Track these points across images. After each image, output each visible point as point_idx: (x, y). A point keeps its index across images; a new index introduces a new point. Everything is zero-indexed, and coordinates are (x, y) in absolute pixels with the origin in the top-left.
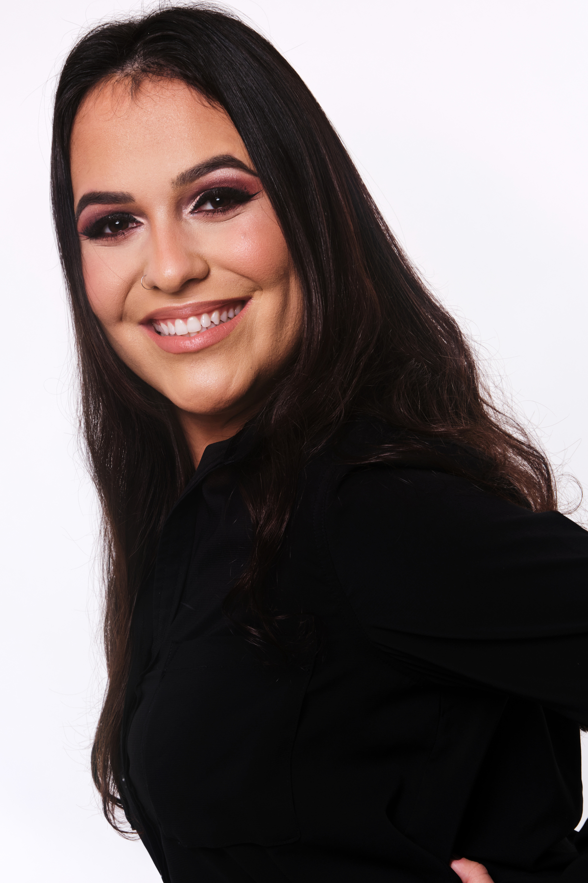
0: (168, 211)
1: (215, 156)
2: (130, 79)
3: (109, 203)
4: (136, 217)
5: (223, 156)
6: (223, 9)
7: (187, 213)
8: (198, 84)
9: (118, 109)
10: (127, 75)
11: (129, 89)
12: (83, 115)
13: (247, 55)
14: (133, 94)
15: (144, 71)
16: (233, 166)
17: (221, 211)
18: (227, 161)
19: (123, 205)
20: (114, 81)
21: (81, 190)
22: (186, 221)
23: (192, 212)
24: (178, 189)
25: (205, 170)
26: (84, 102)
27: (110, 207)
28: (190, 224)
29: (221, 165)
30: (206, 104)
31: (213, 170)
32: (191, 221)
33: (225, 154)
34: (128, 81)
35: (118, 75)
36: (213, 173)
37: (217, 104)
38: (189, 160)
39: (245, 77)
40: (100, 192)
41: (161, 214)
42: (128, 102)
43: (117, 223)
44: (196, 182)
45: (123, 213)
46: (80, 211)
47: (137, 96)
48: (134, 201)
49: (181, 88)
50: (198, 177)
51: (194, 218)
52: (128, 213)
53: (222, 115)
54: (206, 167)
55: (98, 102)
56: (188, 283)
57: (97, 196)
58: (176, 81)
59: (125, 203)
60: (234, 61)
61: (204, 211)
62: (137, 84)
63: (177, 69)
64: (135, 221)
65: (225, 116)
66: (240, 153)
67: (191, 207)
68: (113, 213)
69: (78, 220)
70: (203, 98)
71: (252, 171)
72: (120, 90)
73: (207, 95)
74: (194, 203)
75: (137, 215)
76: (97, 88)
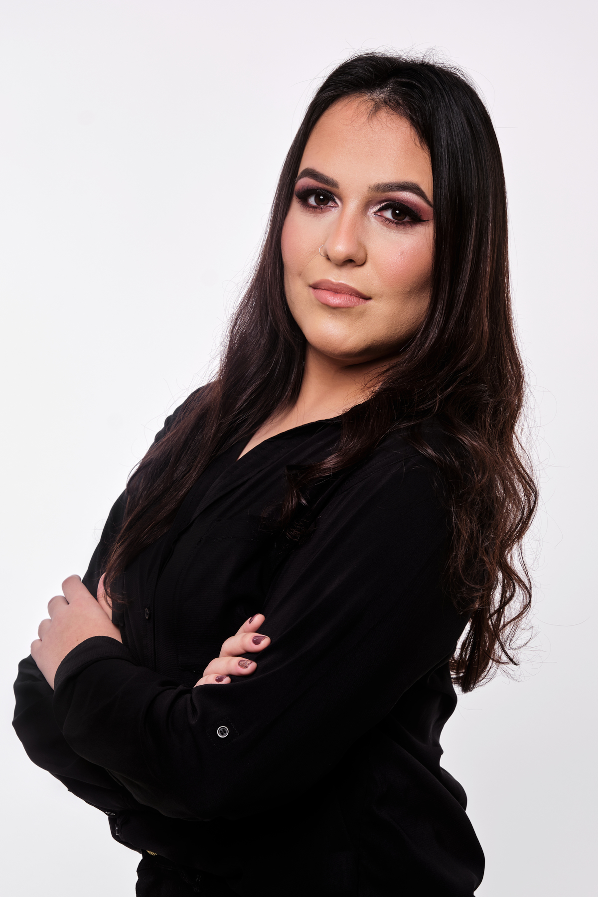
0: (359, 205)
1: (407, 181)
2: (373, 103)
3: (321, 182)
4: (336, 198)
5: (413, 183)
6: (467, 78)
7: (372, 212)
8: (418, 127)
9: (356, 120)
10: (373, 100)
11: (369, 110)
12: (331, 112)
13: (464, 120)
14: (371, 115)
15: (385, 102)
16: (416, 194)
17: (395, 223)
18: (414, 188)
19: (330, 187)
20: (361, 99)
21: (305, 164)
22: (369, 218)
23: (375, 213)
24: (372, 193)
25: (396, 188)
26: (335, 104)
27: (321, 185)
28: (370, 222)
29: (408, 189)
30: (418, 144)
31: (401, 191)
32: (373, 220)
33: (414, 182)
34: (371, 104)
35: (366, 97)
36: (400, 192)
37: (426, 147)
38: (388, 176)
39: (455, 136)
40: (318, 172)
41: (352, 205)
42: (364, 119)
43: (321, 197)
44: (386, 194)
45: (328, 191)
46: (300, 178)
47: (373, 118)
48: (338, 188)
49: (406, 125)
50: (389, 191)
51: (375, 219)
52: (331, 193)
53: (426, 155)
54: (397, 186)
55: (345, 108)
56: (349, 262)
57: (315, 174)
58: (404, 119)
59: (332, 187)
60: (452, 121)
61: (384, 217)
62: (377, 108)
63: (408, 111)
64: (334, 200)
65: (428, 157)
66: (427, 185)
67: (376, 208)
68: (321, 189)
69: (297, 182)
70: (417, 138)
71: (430, 202)
72: (363, 108)
73: (421, 138)
74: (379, 206)
75: (337, 197)
76: (349, 98)
